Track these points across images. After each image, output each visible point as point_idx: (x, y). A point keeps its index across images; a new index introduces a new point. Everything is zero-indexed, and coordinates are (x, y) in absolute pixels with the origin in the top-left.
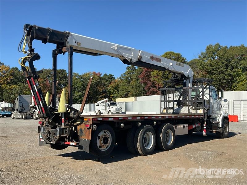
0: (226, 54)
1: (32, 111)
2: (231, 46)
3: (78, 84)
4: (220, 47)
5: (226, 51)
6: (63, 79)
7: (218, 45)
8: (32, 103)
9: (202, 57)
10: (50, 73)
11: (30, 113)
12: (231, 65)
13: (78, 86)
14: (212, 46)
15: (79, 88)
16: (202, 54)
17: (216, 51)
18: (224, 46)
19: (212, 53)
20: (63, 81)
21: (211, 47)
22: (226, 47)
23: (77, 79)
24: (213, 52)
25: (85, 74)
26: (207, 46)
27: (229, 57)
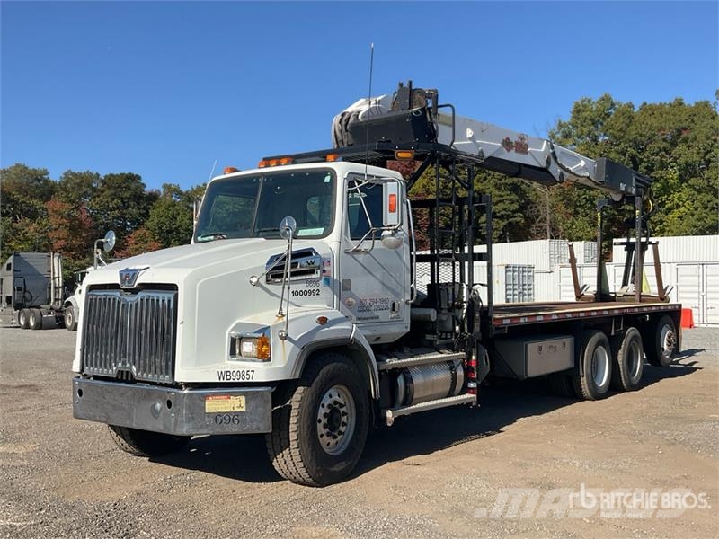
0: (633, 127)
1: (54, 303)
2: (645, 104)
3: (179, 218)
4: (613, 105)
5: (631, 118)
6: (132, 204)
7: (606, 99)
8: (54, 278)
9: (559, 135)
10: (89, 185)
11: (52, 309)
12: (645, 160)
13: (180, 226)
14: (589, 101)
15: (182, 231)
16: (560, 126)
17: (604, 119)
18: (625, 102)
19: (590, 122)
20: (130, 209)
21: (585, 106)
22: (631, 106)
23: (174, 204)
24: (592, 120)
25: (199, 187)
26: (577, 103)
27: (641, 135)
